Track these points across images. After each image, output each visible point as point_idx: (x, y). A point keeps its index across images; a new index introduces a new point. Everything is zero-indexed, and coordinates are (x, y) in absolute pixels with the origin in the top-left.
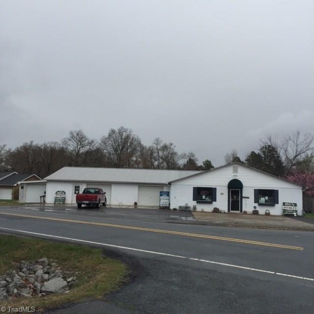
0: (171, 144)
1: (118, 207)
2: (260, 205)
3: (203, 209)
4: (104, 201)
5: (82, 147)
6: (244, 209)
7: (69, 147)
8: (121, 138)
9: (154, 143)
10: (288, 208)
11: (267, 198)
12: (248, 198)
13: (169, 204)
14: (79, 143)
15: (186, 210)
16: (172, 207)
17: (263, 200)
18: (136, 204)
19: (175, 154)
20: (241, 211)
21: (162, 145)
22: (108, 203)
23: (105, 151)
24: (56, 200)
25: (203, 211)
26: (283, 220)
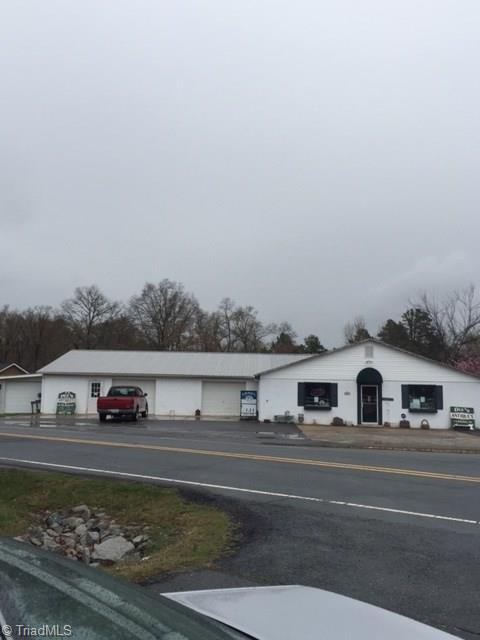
0: (250, 309)
1: (168, 419)
2: (413, 411)
3: (314, 420)
4: (144, 410)
5: (98, 315)
6: (384, 420)
7: (73, 315)
8: (165, 299)
9: (221, 307)
10: (459, 416)
11: (423, 399)
12: (392, 400)
13: (257, 413)
14: (92, 309)
15: (285, 423)
16: (262, 418)
17: (416, 403)
18: (198, 412)
19: (258, 325)
20: (380, 423)
21: (234, 310)
22: (150, 412)
23: (137, 322)
24: (59, 407)
25: (315, 424)
26: (453, 437)
